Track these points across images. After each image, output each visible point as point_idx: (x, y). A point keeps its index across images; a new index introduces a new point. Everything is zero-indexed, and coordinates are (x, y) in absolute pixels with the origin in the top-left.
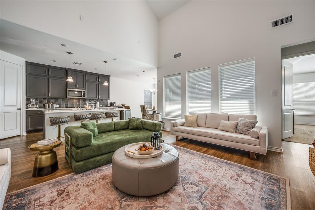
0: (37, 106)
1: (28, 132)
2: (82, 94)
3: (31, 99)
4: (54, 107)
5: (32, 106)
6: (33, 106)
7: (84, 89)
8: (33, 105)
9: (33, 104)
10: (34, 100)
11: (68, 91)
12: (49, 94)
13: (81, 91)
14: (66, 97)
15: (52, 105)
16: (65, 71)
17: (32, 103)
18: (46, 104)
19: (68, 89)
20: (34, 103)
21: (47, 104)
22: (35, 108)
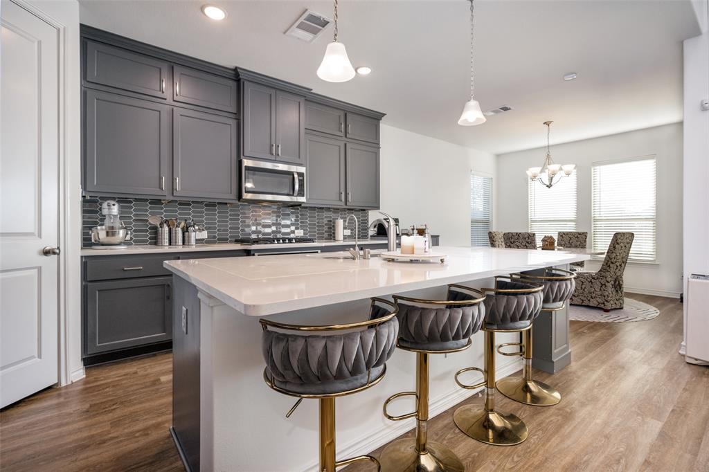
0: (128, 237)
1: (92, 361)
2: (297, 187)
3: (105, 205)
4: (193, 242)
5: (108, 234)
6: (113, 234)
7: (301, 165)
8: (111, 232)
9: (112, 228)
10: (115, 210)
11: (248, 168)
12: (173, 180)
13: (291, 174)
14: (240, 197)
15: (185, 230)
16: (233, 84)
17: (107, 222)
18: (161, 224)
19: (247, 163)
20: (117, 223)
21: (166, 229)
22: (119, 244)
